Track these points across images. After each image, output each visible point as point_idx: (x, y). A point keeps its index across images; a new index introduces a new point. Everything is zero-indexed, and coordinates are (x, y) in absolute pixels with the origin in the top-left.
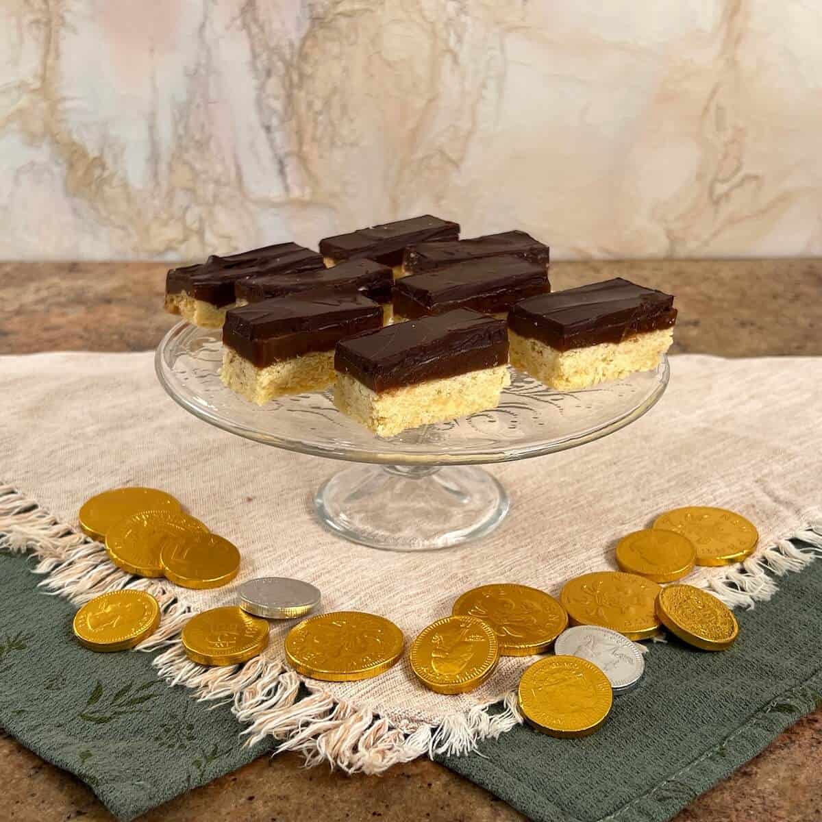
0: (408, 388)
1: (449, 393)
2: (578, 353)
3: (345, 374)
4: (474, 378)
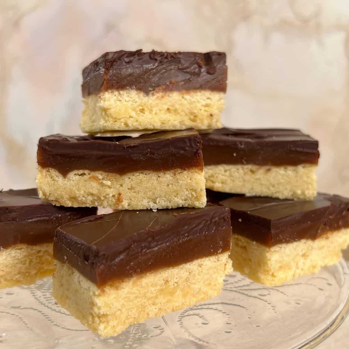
1: (177, 283)
3: (64, 263)
4: (200, 266)
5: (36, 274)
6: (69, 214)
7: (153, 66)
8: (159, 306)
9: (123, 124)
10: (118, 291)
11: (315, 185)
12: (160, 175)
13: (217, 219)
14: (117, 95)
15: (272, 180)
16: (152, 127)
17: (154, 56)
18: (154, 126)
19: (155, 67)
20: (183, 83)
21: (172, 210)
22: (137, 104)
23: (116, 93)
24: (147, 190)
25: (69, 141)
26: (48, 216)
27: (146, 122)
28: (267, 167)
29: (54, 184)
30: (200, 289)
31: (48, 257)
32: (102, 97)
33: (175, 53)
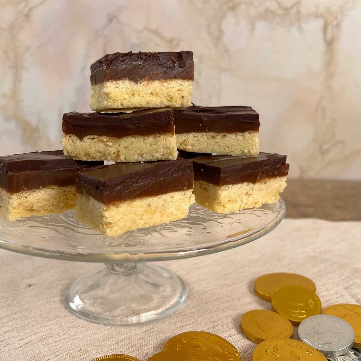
0: (128, 202)
1: (156, 207)
2: (230, 188)
3: (83, 194)
4: (172, 197)
5: (63, 207)
6: (85, 166)
7: (140, 63)
8: (144, 221)
9: (120, 104)
10: (118, 209)
11: (257, 146)
12: (145, 138)
13: (183, 166)
14: (115, 84)
15: (227, 143)
16: (139, 106)
17: (140, 56)
18: (141, 105)
19: (141, 63)
20: (162, 74)
21: (154, 162)
22: (129, 90)
23: (115, 82)
24: (137, 149)
25: (83, 116)
26: (71, 167)
27: (136, 102)
28: (223, 134)
29: (74, 145)
30: (172, 212)
31: (71, 195)
32: (105, 85)
33: (156, 53)
